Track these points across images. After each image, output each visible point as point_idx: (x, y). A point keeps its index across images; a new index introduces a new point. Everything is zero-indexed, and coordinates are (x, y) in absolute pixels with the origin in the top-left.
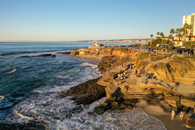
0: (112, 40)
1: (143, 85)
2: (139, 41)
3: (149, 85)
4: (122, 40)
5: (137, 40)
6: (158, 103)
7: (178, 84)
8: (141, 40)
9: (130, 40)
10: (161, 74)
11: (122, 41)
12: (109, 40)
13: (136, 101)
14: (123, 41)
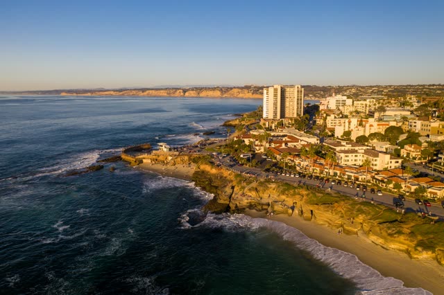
0: (120, 90)
1: (246, 201)
2: (182, 94)
3: (249, 201)
4: (144, 90)
5: (178, 91)
6: (253, 208)
7: (261, 198)
8: (188, 90)
9: (162, 91)
10: (253, 194)
11: (145, 93)
12: (114, 91)
13: (244, 209)
14: (147, 92)
